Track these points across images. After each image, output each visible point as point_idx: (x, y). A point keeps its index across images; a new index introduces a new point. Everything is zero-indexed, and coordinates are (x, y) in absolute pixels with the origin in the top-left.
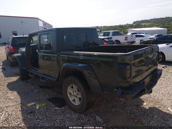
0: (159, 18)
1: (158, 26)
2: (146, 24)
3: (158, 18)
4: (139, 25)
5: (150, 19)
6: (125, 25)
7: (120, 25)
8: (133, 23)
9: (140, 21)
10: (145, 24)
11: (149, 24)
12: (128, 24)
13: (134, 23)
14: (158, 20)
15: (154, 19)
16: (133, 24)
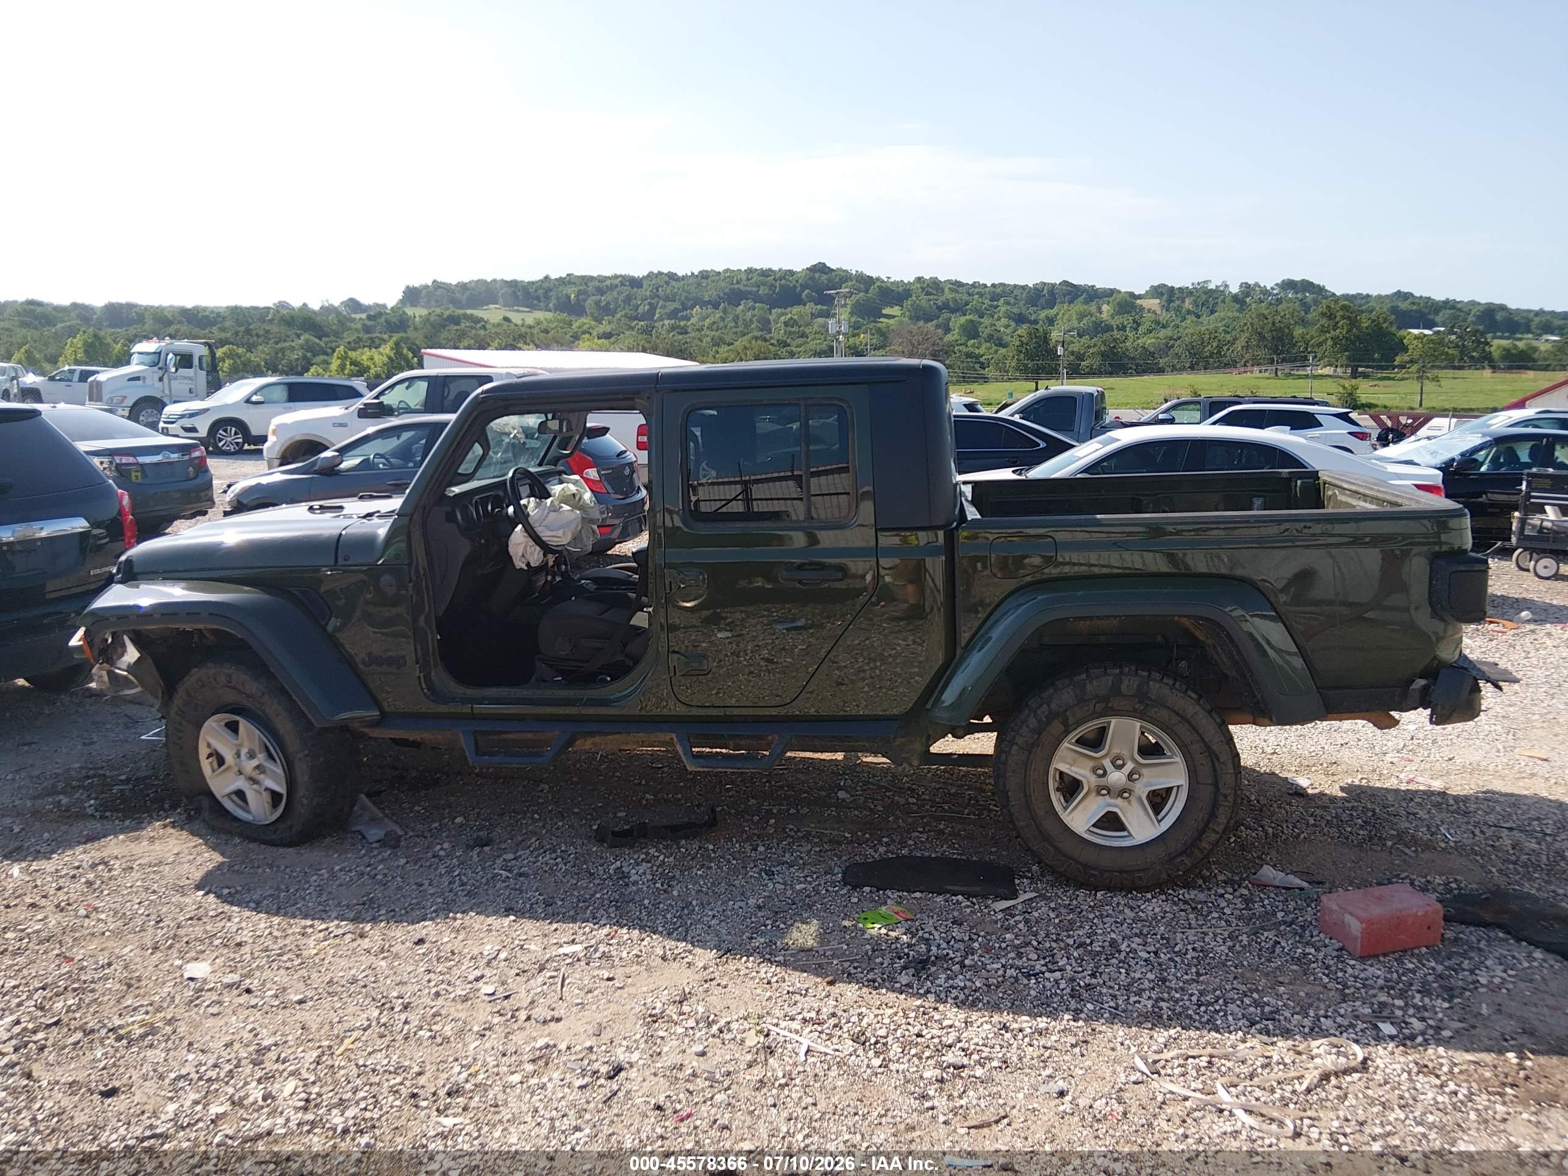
0: (608, 273)
1: (610, 340)
2: (516, 318)
3: (602, 279)
4: (455, 320)
5: (537, 276)
6: (327, 310)
7: (282, 305)
8: (402, 302)
9: (463, 286)
10: (506, 319)
11: (540, 315)
12: (353, 305)
13: (412, 295)
14: (601, 291)
15: (568, 281)
16: (410, 311)
